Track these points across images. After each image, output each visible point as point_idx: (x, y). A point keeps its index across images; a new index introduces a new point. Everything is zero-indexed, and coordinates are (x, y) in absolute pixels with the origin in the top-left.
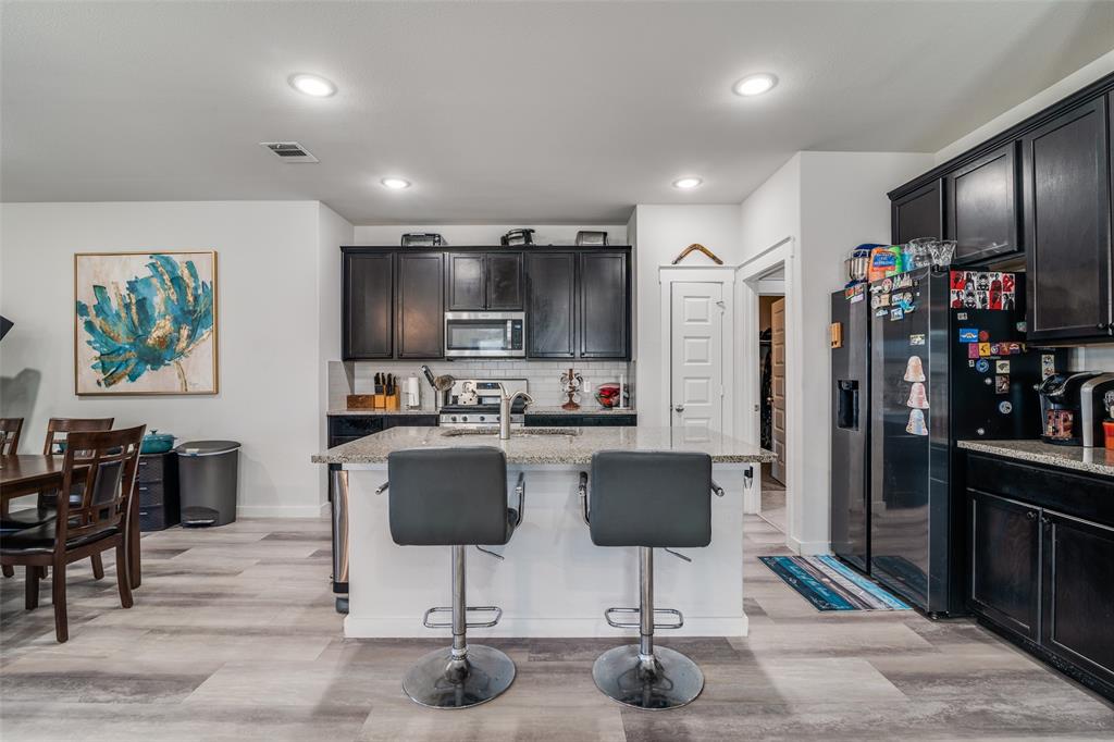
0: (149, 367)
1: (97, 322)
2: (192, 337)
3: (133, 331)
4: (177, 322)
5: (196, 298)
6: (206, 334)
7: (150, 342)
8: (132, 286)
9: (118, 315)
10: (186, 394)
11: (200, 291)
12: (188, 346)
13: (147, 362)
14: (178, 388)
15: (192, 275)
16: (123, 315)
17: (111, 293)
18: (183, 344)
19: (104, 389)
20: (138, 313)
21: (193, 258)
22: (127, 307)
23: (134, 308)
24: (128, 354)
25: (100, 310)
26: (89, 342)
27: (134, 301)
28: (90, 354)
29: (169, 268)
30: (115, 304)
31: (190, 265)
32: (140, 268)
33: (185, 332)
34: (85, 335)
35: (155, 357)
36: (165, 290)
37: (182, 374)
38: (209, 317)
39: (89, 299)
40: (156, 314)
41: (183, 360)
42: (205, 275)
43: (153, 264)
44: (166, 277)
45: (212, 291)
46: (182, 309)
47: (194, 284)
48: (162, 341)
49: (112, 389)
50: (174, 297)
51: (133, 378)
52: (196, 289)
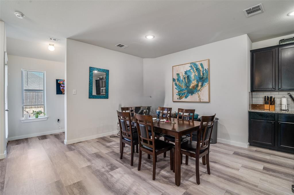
0: (190, 94)
1: (178, 83)
2: (202, 86)
3: (186, 85)
4: (198, 81)
5: (203, 74)
6: (206, 85)
7: (190, 87)
8: (186, 73)
9: (182, 81)
10: (200, 102)
11: (204, 72)
12: (201, 88)
13: (190, 93)
14: (198, 100)
15: (202, 67)
16: (184, 80)
17: (181, 75)
18: (199, 88)
19: (179, 100)
20: (187, 80)
21: (202, 62)
22: (185, 78)
23: (186, 78)
24: (185, 91)
25: (178, 80)
26: (176, 88)
27: (186, 77)
28: (176, 91)
29: (195, 66)
30: (182, 78)
31: (201, 65)
32: (188, 68)
33: (200, 84)
34: (175, 87)
35: (192, 92)
36: (194, 72)
37: (199, 97)
38: (207, 79)
39: (176, 77)
40: (192, 80)
41: (199, 92)
42: (206, 67)
43: (191, 66)
44: (195, 69)
45: (208, 71)
46: (199, 78)
47: (202, 70)
48: (193, 87)
49: (181, 100)
50: (197, 74)
51: (186, 97)
52: (203, 71)
